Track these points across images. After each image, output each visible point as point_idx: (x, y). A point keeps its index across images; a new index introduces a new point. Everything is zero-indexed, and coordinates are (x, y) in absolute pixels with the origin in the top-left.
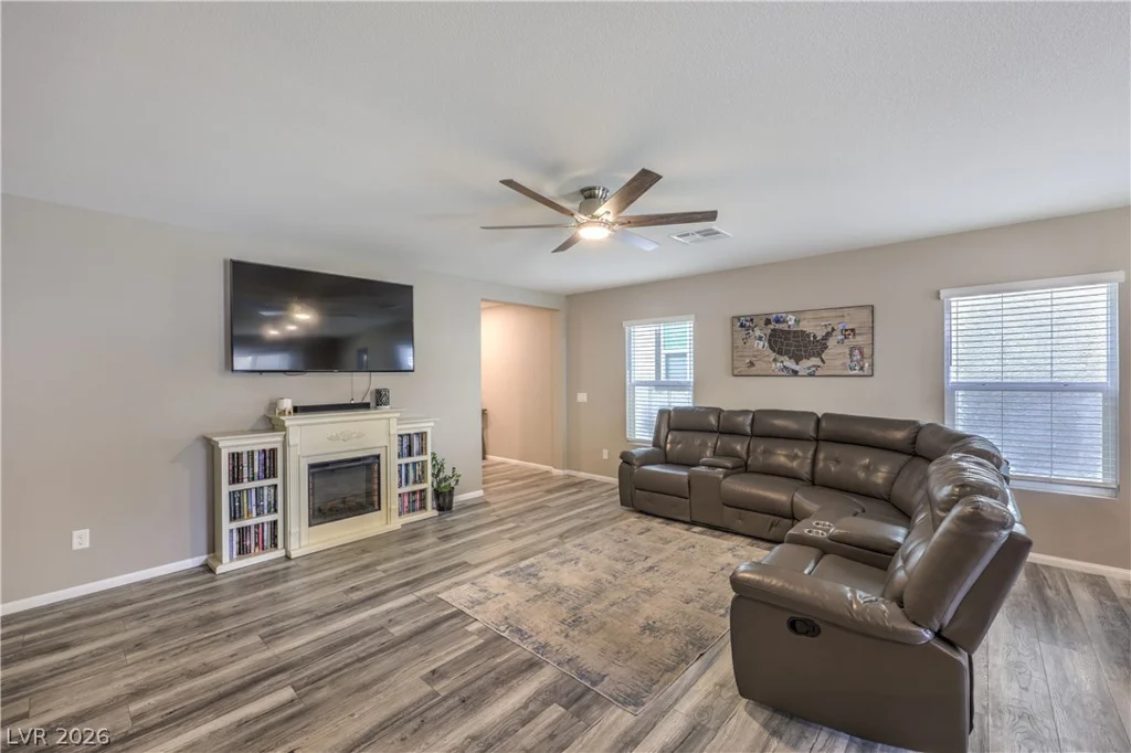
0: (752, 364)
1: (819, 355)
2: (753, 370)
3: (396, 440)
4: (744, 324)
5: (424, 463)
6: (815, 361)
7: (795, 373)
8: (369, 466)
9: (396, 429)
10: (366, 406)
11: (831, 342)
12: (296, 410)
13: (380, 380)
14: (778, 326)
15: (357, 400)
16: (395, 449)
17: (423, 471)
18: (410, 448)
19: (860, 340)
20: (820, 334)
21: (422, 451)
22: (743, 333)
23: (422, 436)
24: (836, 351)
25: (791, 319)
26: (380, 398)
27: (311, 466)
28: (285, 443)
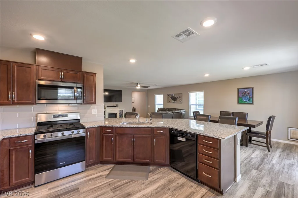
0: (169, 101)
1: (177, 100)
2: (170, 102)
3: (119, 111)
4: (169, 95)
5: (123, 115)
6: (176, 101)
7: (174, 103)
8: (116, 114)
9: (119, 110)
10: (115, 107)
11: (178, 98)
12: (107, 107)
13: (117, 103)
14: (173, 96)
15: (114, 106)
16: (119, 113)
17: (123, 116)
18: (121, 113)
19: (181, 98)
20: (177, 97)
21: (123, 113)
22: (168, 97)
23: (123, 111)
24: (178, 99)
25: (174, 95)
26: (117, 106)
27: (109, 114)
28: (106, 111)
